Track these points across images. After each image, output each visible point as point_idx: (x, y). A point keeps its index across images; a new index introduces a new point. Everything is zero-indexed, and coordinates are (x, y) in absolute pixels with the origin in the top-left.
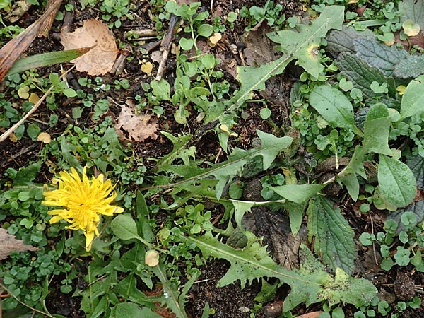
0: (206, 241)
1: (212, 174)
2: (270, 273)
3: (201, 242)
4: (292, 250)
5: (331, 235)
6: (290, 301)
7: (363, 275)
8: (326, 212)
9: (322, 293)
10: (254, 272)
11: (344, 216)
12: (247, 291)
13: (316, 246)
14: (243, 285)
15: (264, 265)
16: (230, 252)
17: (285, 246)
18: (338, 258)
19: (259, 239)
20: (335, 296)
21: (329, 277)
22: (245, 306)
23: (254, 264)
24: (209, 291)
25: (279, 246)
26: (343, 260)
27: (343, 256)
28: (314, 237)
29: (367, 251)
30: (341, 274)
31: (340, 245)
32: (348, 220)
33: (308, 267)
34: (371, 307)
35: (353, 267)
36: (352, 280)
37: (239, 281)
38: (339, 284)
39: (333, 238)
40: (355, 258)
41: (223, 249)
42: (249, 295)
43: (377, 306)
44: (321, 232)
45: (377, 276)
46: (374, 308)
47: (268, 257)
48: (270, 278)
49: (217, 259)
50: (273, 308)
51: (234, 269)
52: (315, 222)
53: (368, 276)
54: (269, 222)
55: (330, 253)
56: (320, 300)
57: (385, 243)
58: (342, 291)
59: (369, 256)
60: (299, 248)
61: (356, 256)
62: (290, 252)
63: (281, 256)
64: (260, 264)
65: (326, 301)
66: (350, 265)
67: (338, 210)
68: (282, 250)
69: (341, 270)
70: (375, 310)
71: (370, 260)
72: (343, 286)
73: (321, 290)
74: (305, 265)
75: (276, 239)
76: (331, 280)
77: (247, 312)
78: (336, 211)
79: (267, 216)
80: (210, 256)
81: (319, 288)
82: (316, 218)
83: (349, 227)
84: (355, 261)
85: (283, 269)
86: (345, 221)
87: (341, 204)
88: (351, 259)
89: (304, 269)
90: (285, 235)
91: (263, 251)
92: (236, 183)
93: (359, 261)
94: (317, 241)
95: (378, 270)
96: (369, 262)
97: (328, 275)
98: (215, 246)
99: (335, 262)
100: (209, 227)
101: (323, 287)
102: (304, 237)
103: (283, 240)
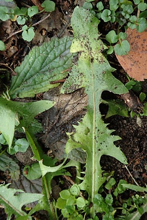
0: (89, 186)
1: (21, 210)
2: (97, 115)
3: (93, 190)
4: (69, 101)
5: (44, 68)
6: (116, 88)
7: (69, 26)
8: (24, 80)
9: (97, 59)
10: (101, 130)
11: (21, 62)
12: (123, 123)
13: (60, 77)
14: (118, 138)
15: (92, 123)
16: (91, 160)
17: (68, 108)
18: (63, 54)
19: (70, 137)
20: (96, 45)
21: (82, 57)
22: (136, 122)
23: (94, 133)
24: (135, 162)
25: (71, 113)
26: (63, 48)
27: (59, 50)
28: (52, 83)
29: (45, 30)
30: (75, 47)
31: (51, 56)
32: (24, 57)
33: (80, 80)
34: (95, 8)
35: (65, 37)
36: (76, 35)
37: (115, 143)
38: (84, 46)
39: (47, 65)
40: (57, 39)
41: (92, 167)
42: (125, 122)
43: (91, 2)
44: (45, 78)
45: (65, 13)
46: (94, 5)
47: (83, 122)
48: (102, 114)
49: (102, 169)
50: (128, 101)
51: (106, 151)
52: (38, 86)
53: (68, 21)
54: (52, 129)
55: (61, 63)
56: (105, 59)
57: (27, 14)
58: (90, 41)
59: (49, 26)
60: (66, 94)
61: (55, 38)
62: (72, 102)
63: (79, 108)
64: (92, 127)
65: (104, 52)
66: (65, 41)
67: (18, 69)
68: (73, 109)
69: (72, 48)
70: (96, 3)
71: (52, 24)
72: (85, 41)
73: (95, 61)
74: (79, 84)
75: (65, 118)
76: (83, 54)
77: (141, 119)
78: (19, 71)
79: (49, 132)
80: (103, 176)
81: (94, 64)
82: (35, 87)
83: (30, 54)
84: (59, 38)
85: (90, 104)
86: (25, 60)
87: (9, 69)
88: (59, 42)
89: (83, 83)
90: (59, 111)
91: (79, 128)
92: (26, 176)
93: (58, 34)
94: (55, 79)
95: (59, 13)
96: (55, 24)
97: (80, 59)
98: (91, 176)
99: (68, 55)
100: (75, 189)
101: (92, 60)
102: (54, 92)
103: (64, 111)
